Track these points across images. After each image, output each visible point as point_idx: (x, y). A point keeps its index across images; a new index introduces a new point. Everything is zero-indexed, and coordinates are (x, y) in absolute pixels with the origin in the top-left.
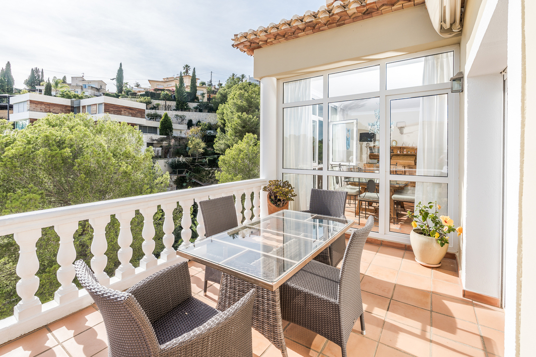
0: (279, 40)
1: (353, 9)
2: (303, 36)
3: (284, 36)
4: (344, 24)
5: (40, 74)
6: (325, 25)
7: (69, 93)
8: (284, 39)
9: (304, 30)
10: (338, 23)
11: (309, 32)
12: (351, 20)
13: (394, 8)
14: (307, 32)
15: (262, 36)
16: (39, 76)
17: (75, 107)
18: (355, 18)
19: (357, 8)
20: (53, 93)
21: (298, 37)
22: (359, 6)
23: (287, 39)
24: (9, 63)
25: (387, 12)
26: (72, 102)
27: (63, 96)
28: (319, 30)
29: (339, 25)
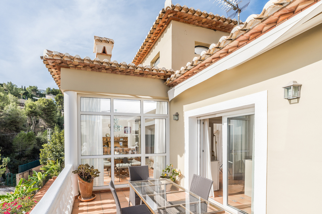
0: (87, 69)
1: (138, 70)
2: (104, 72)
3: (91, 68)
4: (129, 75)
6: (120, 71)
8: (91, 69)
9: (106, 69)
10: (127, 74)
11: (109, 72)
12: (134, 74)
13: (153, 77)
14: (108, 71)
15: (76, 62)
18: (135, 74)
19: (140, 70)
21: (101, 72)
22: (141, 70)
23: (93, 70)
25: (149, 77)
28: (116, 73)
29: (126, 75)
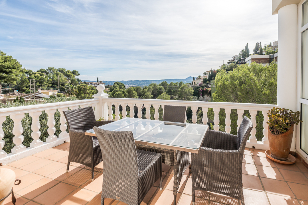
5: (259, 44)
7: (270, 51)
16: (259, 46)
17: (272, 59)
20: (263, 53)
24: (247, 43)
26: (270, 56)
27: (267, 54)
